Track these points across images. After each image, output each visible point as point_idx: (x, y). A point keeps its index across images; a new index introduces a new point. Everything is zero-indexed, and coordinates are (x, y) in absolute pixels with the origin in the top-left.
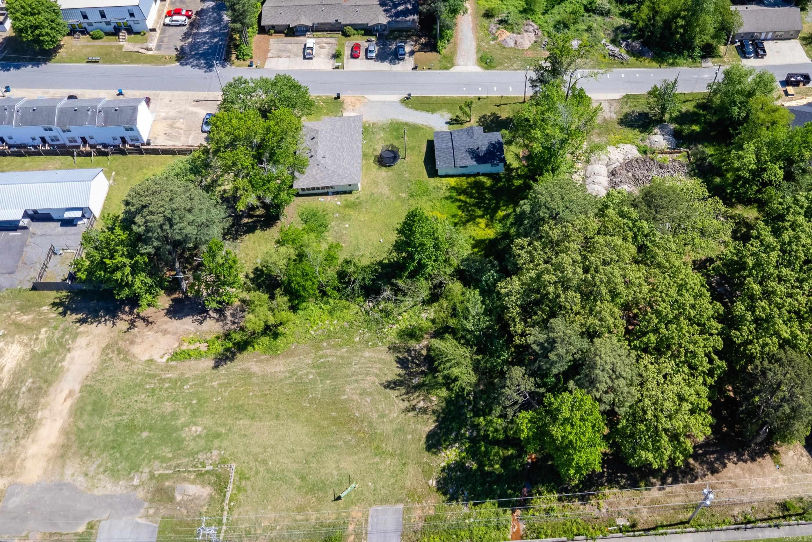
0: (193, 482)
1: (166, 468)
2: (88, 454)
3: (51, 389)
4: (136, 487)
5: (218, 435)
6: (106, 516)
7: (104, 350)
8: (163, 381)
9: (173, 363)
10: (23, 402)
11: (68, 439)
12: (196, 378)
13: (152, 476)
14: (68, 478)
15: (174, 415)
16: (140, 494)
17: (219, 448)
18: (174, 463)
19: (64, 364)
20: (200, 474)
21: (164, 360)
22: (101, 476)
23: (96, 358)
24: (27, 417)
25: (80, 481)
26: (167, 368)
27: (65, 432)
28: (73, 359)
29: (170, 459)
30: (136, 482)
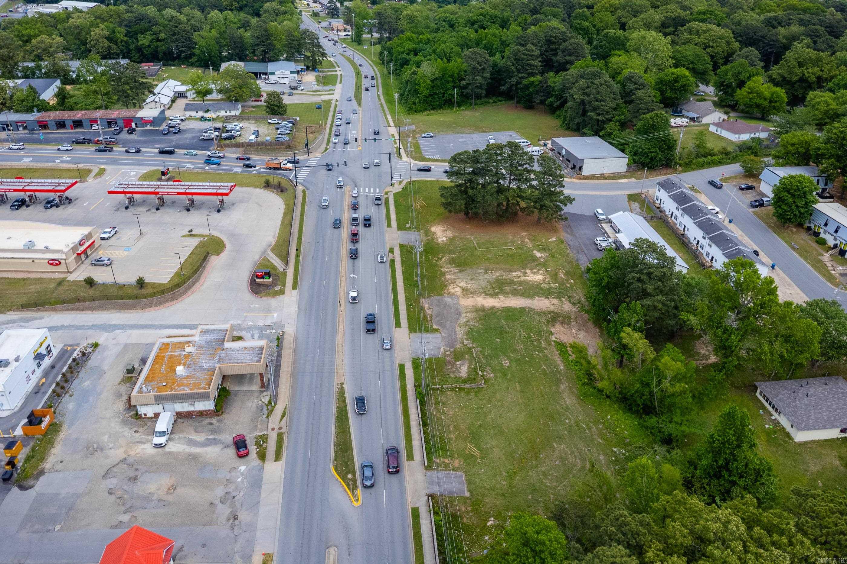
0: (469, 368)
1: (476, 354)
2: (480, 320)
3: (518, 297)
4: (463, 343)
5: (505, 375)
6: (443, 334)
7: (553, 312)
8: (538, 341)
9: (553, 343)
10: (507, 288)
11: (489, 310)
12: (546, 356)
13: (471, 348)
14: (464, 315)
15: (515, 351)
16: (459, 346)
17: (495, 377)
18: (481, 356)
19: (537, 298)
20: (475, 370)
21: (554, 339)
22: (467, 327)
23: (544, 309)
24: (498, 293)
25: (463, 320)
26: (548, 342)
27: (492, 308)
28: (542, 300)
29: (484, 355)
30: (466, 342)
